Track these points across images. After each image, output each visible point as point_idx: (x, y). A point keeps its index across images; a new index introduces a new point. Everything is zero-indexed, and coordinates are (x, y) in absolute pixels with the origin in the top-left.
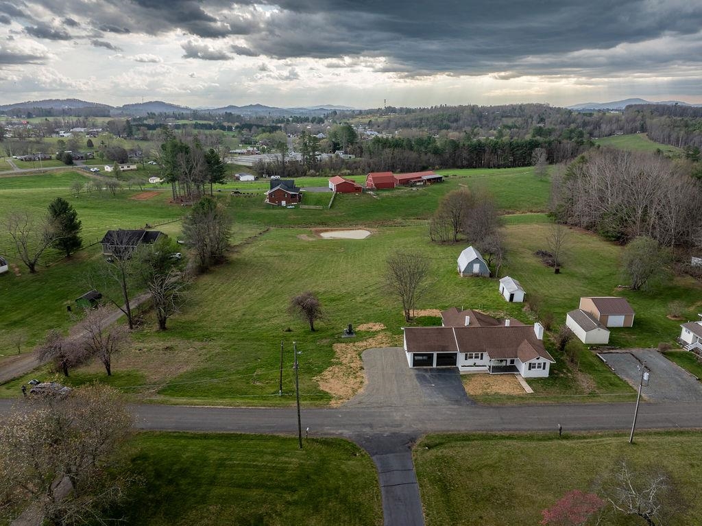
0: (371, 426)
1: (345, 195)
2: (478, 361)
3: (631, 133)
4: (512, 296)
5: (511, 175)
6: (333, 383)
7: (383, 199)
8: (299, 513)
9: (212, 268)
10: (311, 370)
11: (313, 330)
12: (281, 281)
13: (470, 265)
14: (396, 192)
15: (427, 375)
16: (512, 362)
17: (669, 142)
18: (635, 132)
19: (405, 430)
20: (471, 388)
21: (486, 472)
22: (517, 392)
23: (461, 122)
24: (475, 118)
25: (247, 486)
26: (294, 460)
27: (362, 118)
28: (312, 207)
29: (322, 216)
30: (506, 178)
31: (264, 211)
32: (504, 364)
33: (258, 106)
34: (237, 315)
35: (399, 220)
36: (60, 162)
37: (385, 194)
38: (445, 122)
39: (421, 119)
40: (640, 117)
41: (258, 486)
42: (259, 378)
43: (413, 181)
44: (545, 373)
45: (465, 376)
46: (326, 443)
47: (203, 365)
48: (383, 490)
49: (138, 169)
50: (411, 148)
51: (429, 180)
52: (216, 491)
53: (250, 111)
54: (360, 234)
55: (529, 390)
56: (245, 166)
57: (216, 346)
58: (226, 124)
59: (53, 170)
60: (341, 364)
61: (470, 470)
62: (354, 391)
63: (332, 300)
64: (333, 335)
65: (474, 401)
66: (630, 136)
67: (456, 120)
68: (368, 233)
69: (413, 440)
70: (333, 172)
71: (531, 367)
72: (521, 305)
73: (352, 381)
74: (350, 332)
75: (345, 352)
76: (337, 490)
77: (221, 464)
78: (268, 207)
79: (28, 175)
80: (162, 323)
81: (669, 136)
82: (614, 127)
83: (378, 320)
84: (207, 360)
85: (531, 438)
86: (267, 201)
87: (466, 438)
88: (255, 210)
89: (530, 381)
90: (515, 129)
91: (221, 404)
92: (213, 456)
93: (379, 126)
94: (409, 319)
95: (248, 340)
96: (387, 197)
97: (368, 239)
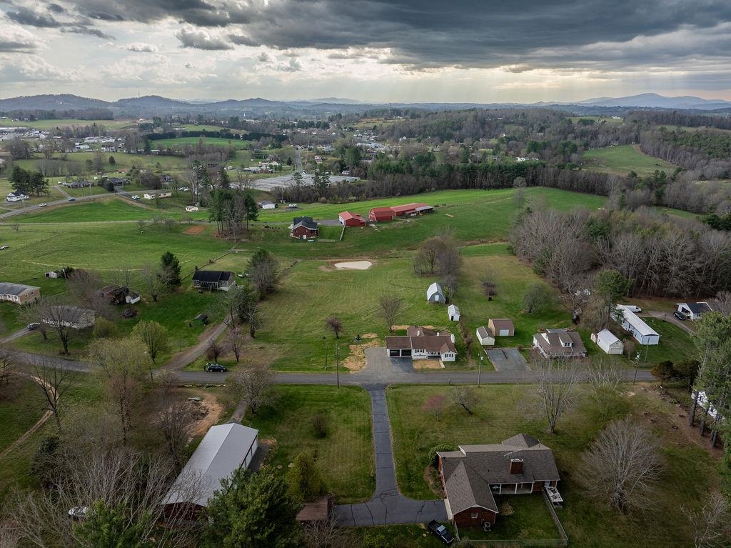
0: (368, 381)
1: (353, 229)
2: (422, 353)
3: (626, 143)
4: (452, 318)
5: (494, 202)
6: (350, 364)
7: (383, 232)
8: (340, 409)
9: (267, 296)
10: (338, 358)
11: (338, 337)
12: (313, 306)
13: (433, 296)
14: (394, 225)
15: (396, 360)
16: (439, 354)
17: (659, 155)
18: (630, 143)
19: (383, 382)
20: (416, 366)
21: (414, 396)
22: (437, 367)
23: (464, 130)
24: (478, 125)
25: (318, 401)
26: (336, 393)
27: (367, 123)
28: (328, 241)
29: (335, 248)
30: (489, 206)
31: (291, 245)
32: (433, 355)
33: (259, 100)
34: (292, 329)
35: (394, 251)
36: (103, 189)
37: (385, 226)
38: (448, 130)
39: (425, 127)
40: (636, 128)
41: (323, 401)
42: (314, 362)
43: (408, 213)
44: (453, 359)
45: (415, 361)
46: (349, 387)
47: (283, 356)
48: (372, 402)
49: (172, 197)
50: (411, 171)
51: (422, 211)
52: (306, 403)
53: (251, 107)
54: (363, 265)
55: (443, 366)
56: (264, 192)
57: (287, 347)
58: (233, 131)
59: (100, 198)
60: (354, 355)
61: (407, 395)
62: (361, 367)
63: (347, 319)
64: (349, 341)
65: (416, 371)
66: (625, 148)
67: (460, 128)
68: (370, 264)
69: (386, 386)
70: (341, 199)
71: (446, 356)
72: (457, 322)
73: (359, 363)
74: (358, 339)
75: (356, 349)
76: (354, 402)
77: (306, 394)
78: (293, 240)
79: (80, 204)
80: (252, 334)
81: (659, 150)
82: (610, 138)
83: (374, 332)
84: (285, 353)
85: (437, 385)
86: (292, 235)
87: (409, 385)
88: (283, 244)
89: (445, 363)
90: (513, 141)
91: (300, 373)
92: (302, 392)
93: (383, 133)
94: (391, 331)
95: (302, 343)
96: (386, 229)
97: (370, 270)
